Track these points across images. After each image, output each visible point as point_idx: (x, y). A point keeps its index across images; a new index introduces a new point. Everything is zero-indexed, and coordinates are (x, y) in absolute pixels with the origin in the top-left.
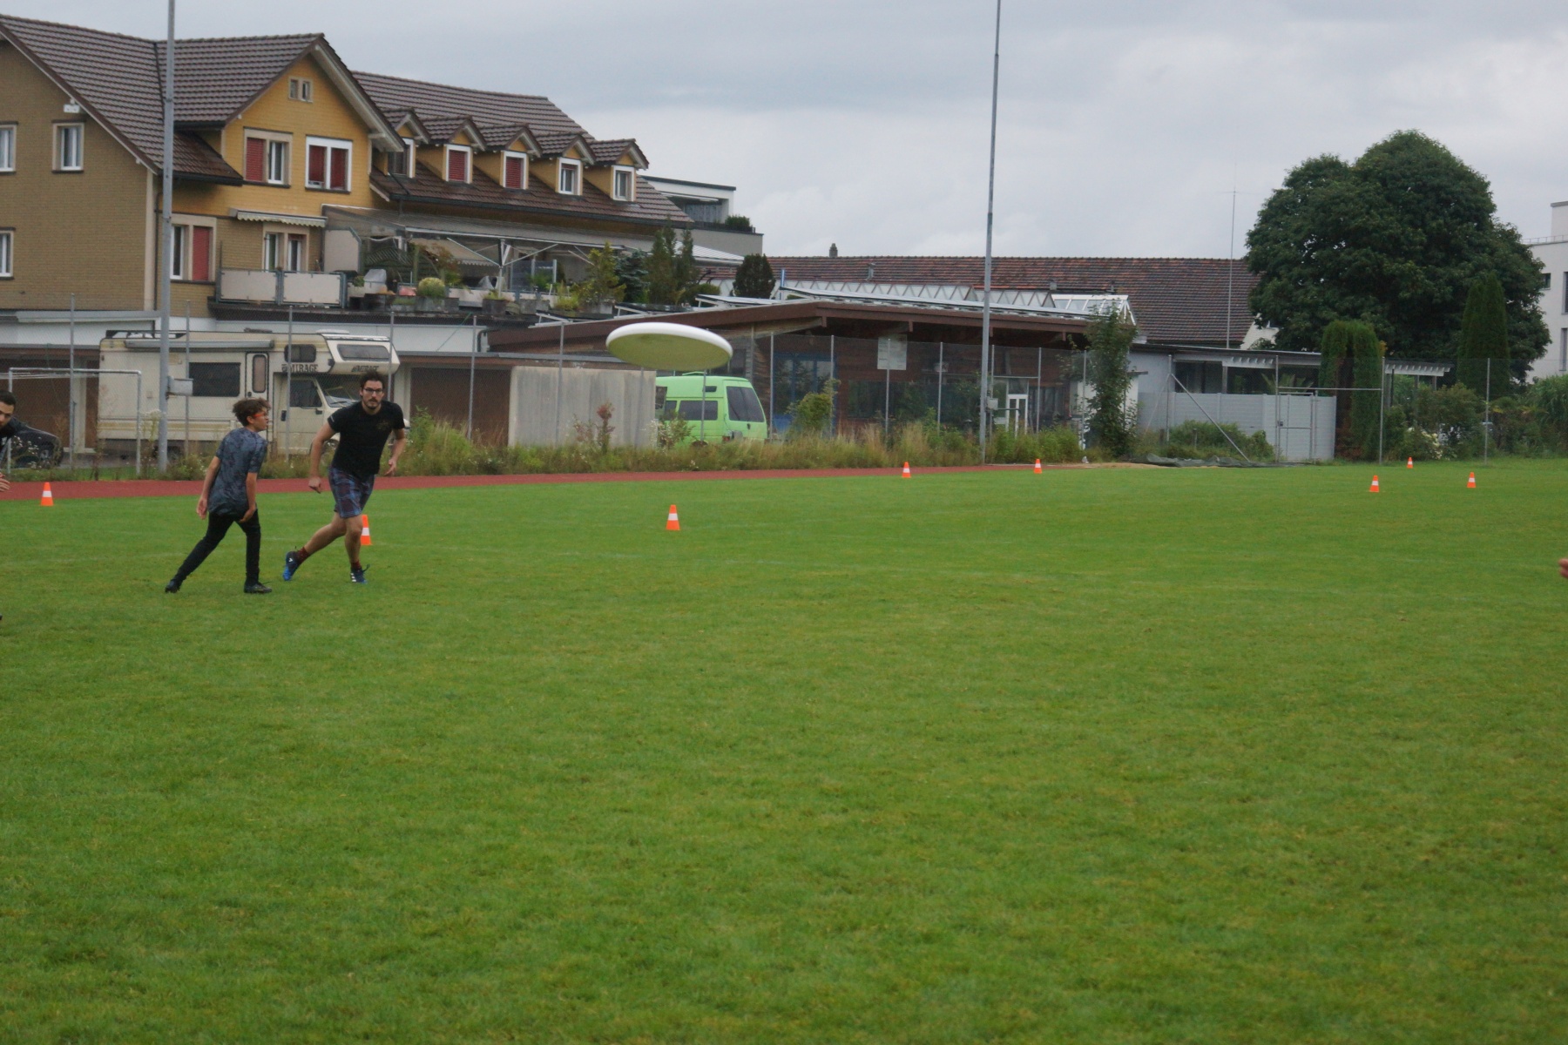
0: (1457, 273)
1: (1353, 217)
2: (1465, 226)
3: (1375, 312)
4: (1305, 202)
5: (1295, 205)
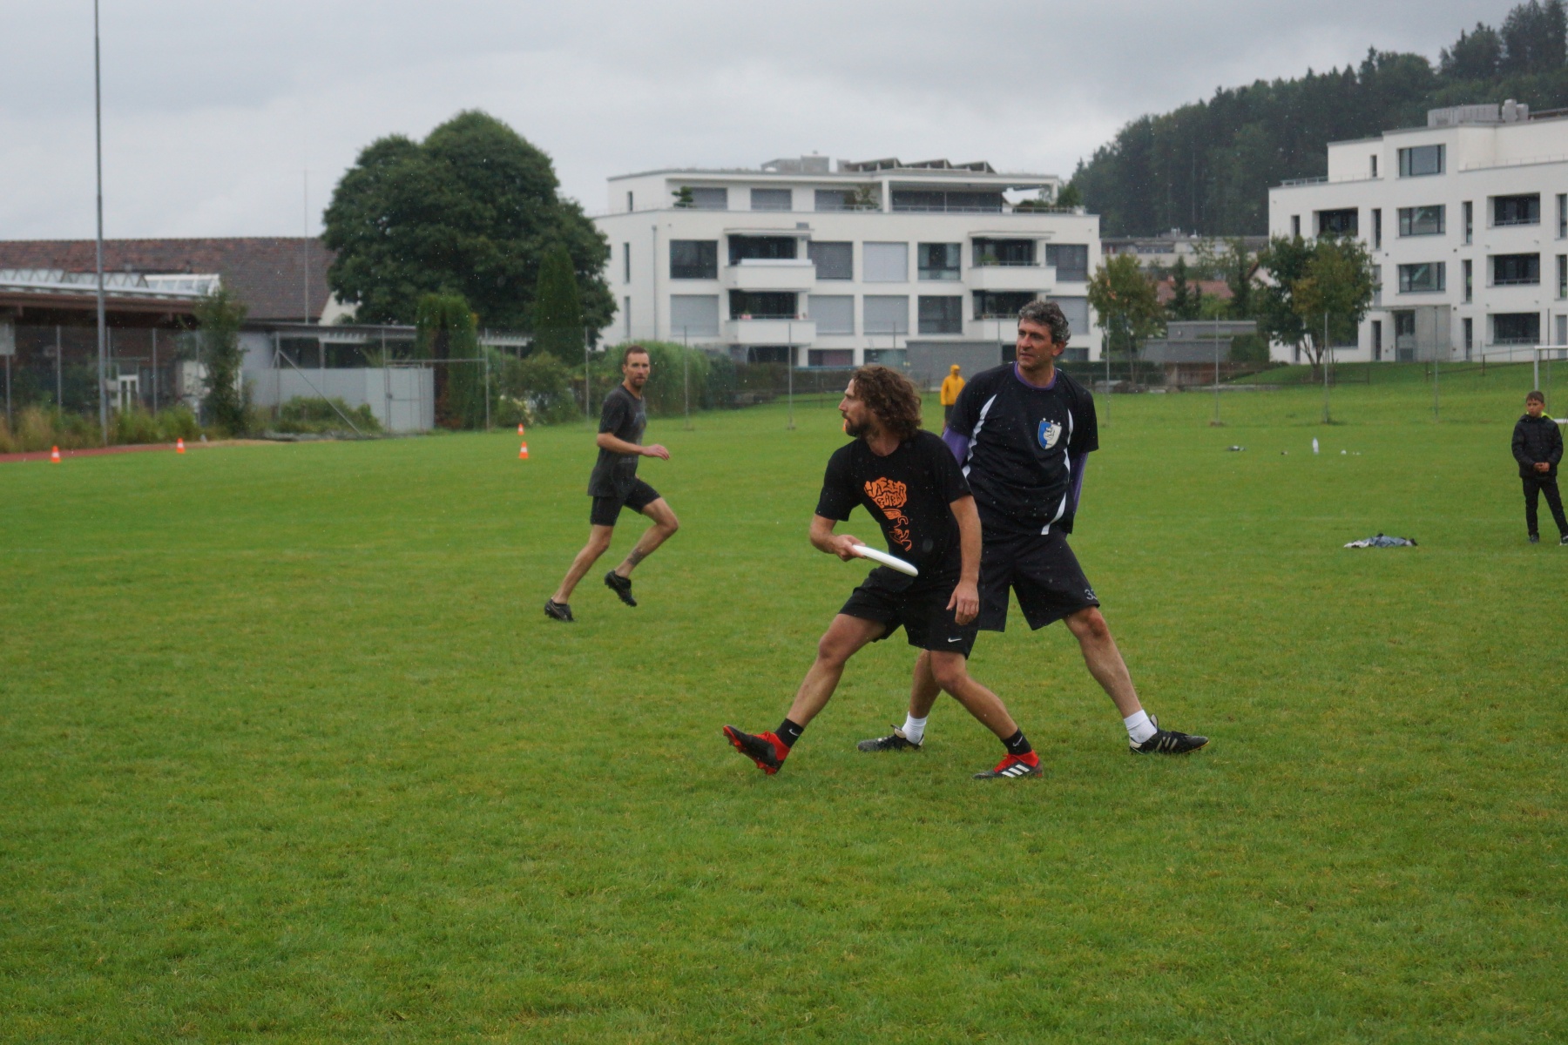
0: (527, 246)
1: (426, 194)
2: (532, 200)
3: (452, 286)
4: (378, 179)
5: (368, 184)
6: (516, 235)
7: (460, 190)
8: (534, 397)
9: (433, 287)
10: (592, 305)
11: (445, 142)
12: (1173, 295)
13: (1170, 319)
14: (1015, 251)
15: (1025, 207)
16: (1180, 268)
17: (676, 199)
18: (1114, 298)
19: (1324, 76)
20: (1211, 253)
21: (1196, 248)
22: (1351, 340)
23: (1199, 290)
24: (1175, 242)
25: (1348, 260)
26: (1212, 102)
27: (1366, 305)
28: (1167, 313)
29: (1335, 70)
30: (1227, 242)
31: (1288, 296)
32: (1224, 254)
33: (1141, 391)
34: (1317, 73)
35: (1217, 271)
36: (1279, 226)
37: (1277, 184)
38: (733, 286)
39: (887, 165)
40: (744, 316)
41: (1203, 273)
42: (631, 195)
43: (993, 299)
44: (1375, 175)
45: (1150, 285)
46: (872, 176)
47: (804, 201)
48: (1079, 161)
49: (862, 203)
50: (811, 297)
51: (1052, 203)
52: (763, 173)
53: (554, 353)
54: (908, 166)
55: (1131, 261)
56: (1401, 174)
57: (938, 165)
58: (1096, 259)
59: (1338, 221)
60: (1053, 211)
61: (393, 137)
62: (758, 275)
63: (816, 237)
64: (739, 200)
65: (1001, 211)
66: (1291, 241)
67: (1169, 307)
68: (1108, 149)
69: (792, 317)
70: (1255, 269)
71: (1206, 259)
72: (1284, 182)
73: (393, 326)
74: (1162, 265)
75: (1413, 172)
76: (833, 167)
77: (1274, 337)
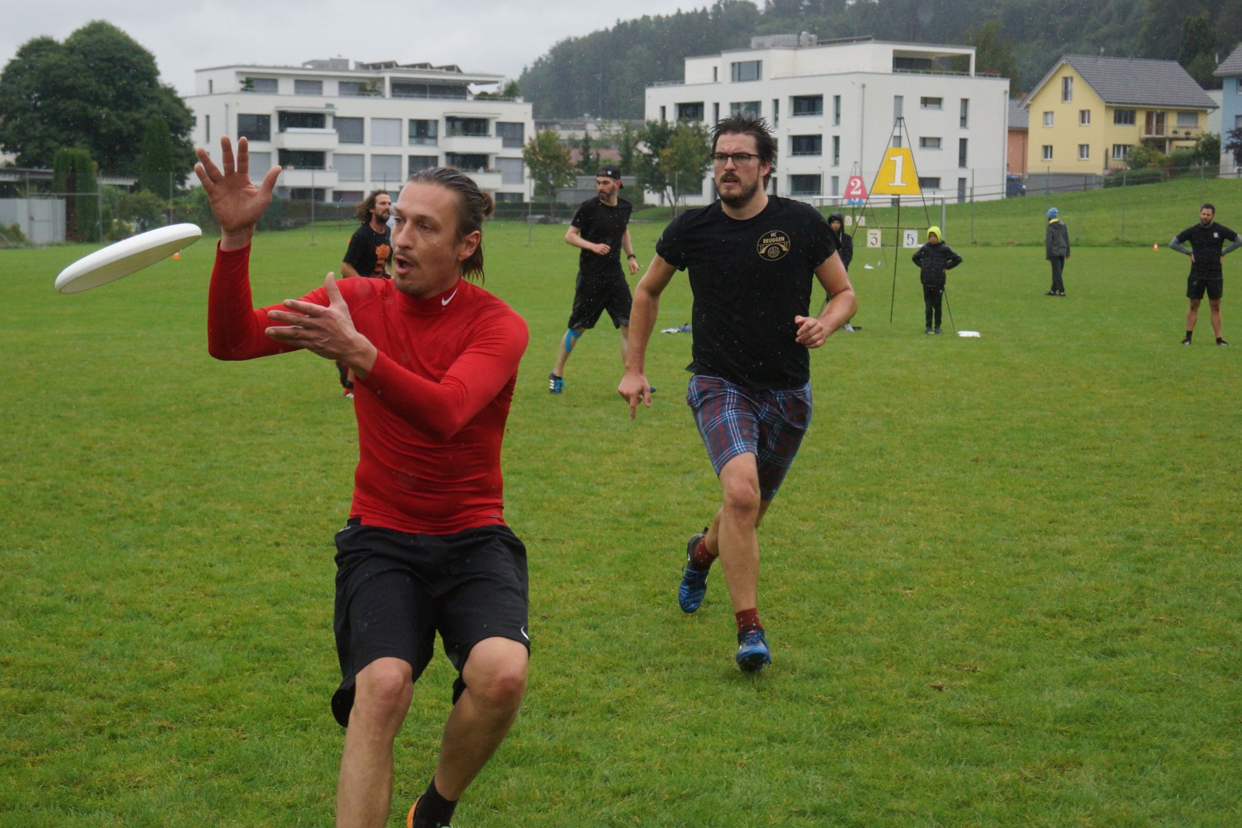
0: (137, 115)
1: (67, 78)
2: (141, 84)
3: (84, 142)
4: (31, 67)
5: (25, 70)
6: (128, 109)
7: (90, 76)
8: (138, 221)
9: (70, 143)
10: (182, 158)
11: (79, 42)
12: (581, 158)
13: (580, 174)
14: (475, 126)
15: (483, 97)
16: (587, 140)
17: (242, 86)
18: (541, 159)
19: (688, 14)
20: (609, 131)
21: (599, 127)
22: (698, 191)
23: (598, 155)
24: (586, 123)
25: (698, 137)
26: (614, 29)
27: (708, 167)
28: (577, 170)
29: (696, 10)
30: (620, 124)
31: (656, 160)
32: (618, 131)
33: (557, 223)
34: (684, 12)
35: (613, 142)
36: (652, 113)
37: (651, 85)
38: (281, 147)
39: (389, 65)
40: (289, 167)
41: (603, 144)
42: (211, 82)
43: (459, 158)
44: (716, 80)
45: (566, 151)
46: (378, 73)
47: (331, 89)
48: (524, 67)
49: (371, 91)
50: (336, 155)
51: (502, 94)
52: (303, 69)
53: (153, 191)
54: (403, 66)
55: (553, 134)
56: (733, 80)
57: (423, 66)
58: (530, 132)
59: (691, 110)
60: (501, 100)
61: (42, 38)
62: (298, 139)
63: (339, 114)
64: (286, 87)
65: (466, 98)
66: (659, 123)
67: (578, 166)
68: (544, 59)
69: (322, 169)
70: (636, 143)
71: (606, 135)
72: (655, 83)
73: (42, 170)
74: (577, 138)
75: (742, 77)
76: (352, 66)
77: (647, 188)
